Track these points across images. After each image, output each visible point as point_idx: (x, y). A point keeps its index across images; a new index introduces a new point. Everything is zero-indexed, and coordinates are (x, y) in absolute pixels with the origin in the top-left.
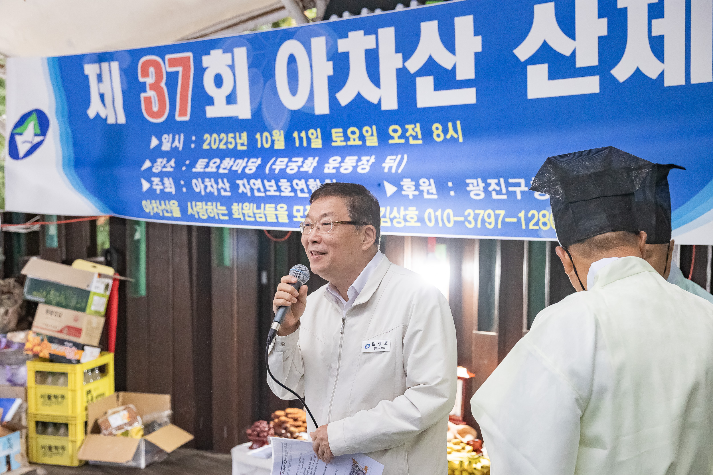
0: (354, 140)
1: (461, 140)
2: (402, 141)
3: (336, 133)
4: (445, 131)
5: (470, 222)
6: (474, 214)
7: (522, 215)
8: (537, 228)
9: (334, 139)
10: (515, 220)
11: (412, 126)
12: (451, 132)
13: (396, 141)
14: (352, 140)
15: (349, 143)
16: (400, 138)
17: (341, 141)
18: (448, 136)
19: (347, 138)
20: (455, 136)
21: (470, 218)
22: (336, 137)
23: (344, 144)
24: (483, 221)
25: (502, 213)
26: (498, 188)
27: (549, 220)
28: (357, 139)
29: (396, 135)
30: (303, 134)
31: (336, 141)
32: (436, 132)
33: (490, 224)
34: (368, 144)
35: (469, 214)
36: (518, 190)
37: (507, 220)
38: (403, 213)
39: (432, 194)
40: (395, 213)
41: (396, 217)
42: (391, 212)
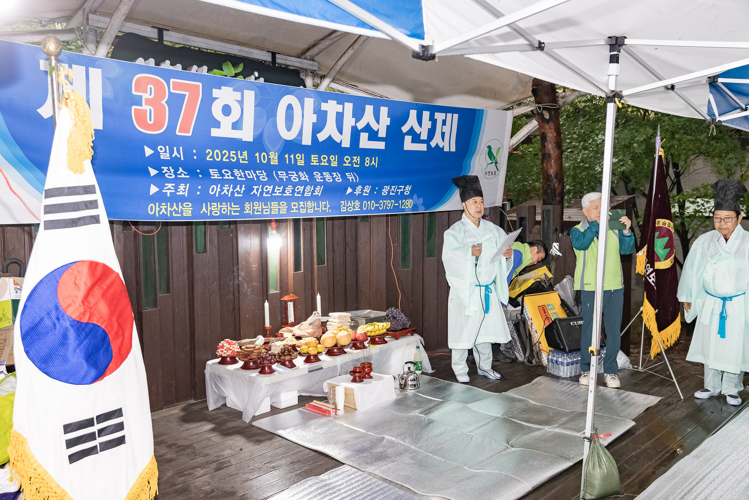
1: (376, 167)
2: (350, 165)
3: (313, 157)
4: (371, 162)
6: (383, 202)
7: (400, 202)
8: (404, 207)
10: (398, 204)
11: (356, 157)
12: (373, 162)
13: (347, 164)
14: (323, 162)
15: (321, 164)
16: (349, 163)
17: (317, 162)
18: (371, 164)
19: (320, 161)
20: (374, 164)
21: (382, 205)
22: (314, 160)
23: (318, 164)
24: (387, 205)
25: (393, 201)
26: (393, 190)
27: (409, 204)
28: (326, 162)
29: (347, 162)
30: (292, 156)
31: (313, 162)
32: (366, 162)
33: (388, 207)
34: (332, 165)
35: (381, 202)
36: (400, 191)
37: (395, 205)
38: (353, 204)
39: (367, 193)
40: (349, 204)
41: (350, 206)
42: (347, 203)
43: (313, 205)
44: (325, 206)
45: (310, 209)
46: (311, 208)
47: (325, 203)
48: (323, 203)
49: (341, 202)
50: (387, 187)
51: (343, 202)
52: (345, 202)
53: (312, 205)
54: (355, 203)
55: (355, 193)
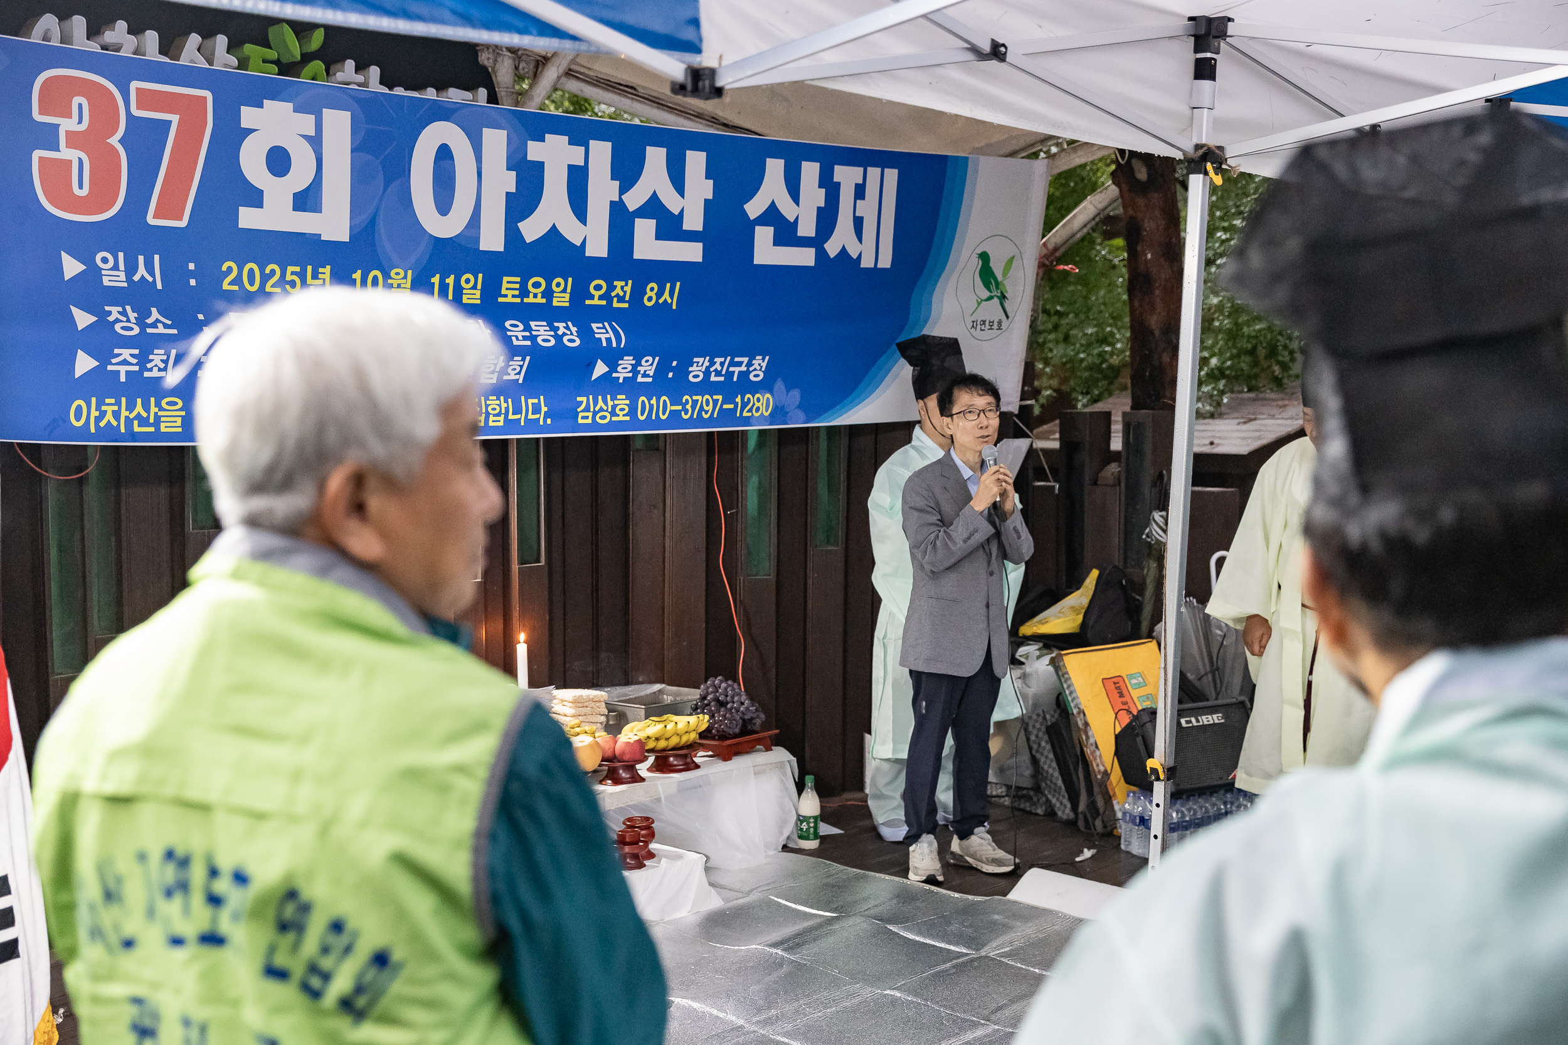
0: (535, 296)
1: (674, 307)
2: (604, 303)
3: (508, 282)
4: (660, 294)
5: (686, 412)
6: (692, 400)
7: (738, 399)
8: (750, 414)
9: (504, 292)
10: (732, 406)
11: (623, 283)
12: (666, 295)
13: (596, 302)
14: (531, 295)
15: (526, 300)
16: (601, 298)
17: (514, 296)
18: (661, 301)
19: (524, 292)
20: (669, 301)
21: (688, 407)
22: (507, 289)
23: (518, 300)
24: (701, 408)
25: (720, 397)
26: (719, 368)
27: (762, 404)
28: (539, 295)
29: (597, 294)
30: (450, 280)
31: (506, 296)
32: (649, 293)
33: (706, 412)
34: (555, 303)
35: (687, 400)
36: (737, 370)
37: (725, 406)
38: (610, 403)
39: (648, 376)
40: (601, 403)
41: (601, 410)
42: (596, 403)
43: (504, 405)
44: (537, 409)
45: (495, 415)
46: (499, 415)
47: (536, 401)
48: (530, 401)
49: (579, 399)
50: (701, 360)
51: (584, 399)
52: (588, 400)
53: (500, 405)
54: (616, 402)
55: (614, 375)
